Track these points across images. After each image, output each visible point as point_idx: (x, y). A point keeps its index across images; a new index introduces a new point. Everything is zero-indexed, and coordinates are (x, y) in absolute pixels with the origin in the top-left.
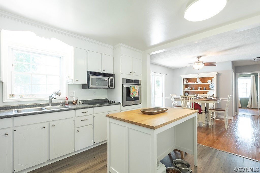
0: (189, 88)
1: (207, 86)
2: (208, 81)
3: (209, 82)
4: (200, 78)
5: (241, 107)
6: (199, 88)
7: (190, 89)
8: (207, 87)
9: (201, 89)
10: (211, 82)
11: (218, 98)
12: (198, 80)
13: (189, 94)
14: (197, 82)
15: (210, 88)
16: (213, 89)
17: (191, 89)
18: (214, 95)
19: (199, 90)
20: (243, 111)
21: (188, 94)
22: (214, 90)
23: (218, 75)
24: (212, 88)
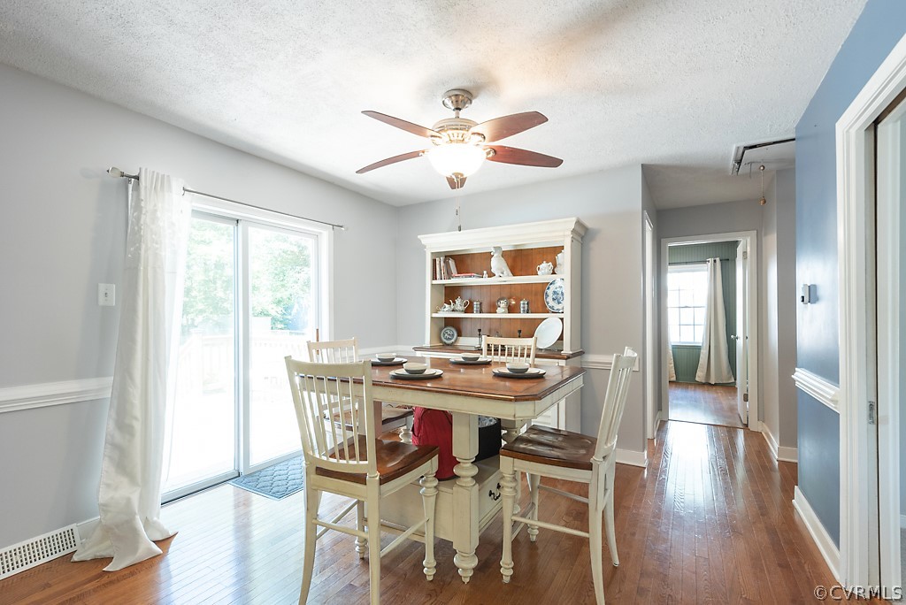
0: (458, 301)
1: (536, 295)
2: (541, 266)
3: (543, 273)
4: (505, 255)
5: (674, 379)
6: (503, 304)
7: (466, 312)
8: (537, 298)
9: (511, 309)
10: (554, 273)
11: (581, 353)
12: (497, 264)
13: (460, 335)
14: (491, 275)
15: (551, 303)
16: (560, 307)
17: (469, 309)
18: (561, 338)
19: (501, 313)
20: (682, 399)
21: (456, 335)
22: (561, 316)
23: (583, 235)
24: (557, 307)
